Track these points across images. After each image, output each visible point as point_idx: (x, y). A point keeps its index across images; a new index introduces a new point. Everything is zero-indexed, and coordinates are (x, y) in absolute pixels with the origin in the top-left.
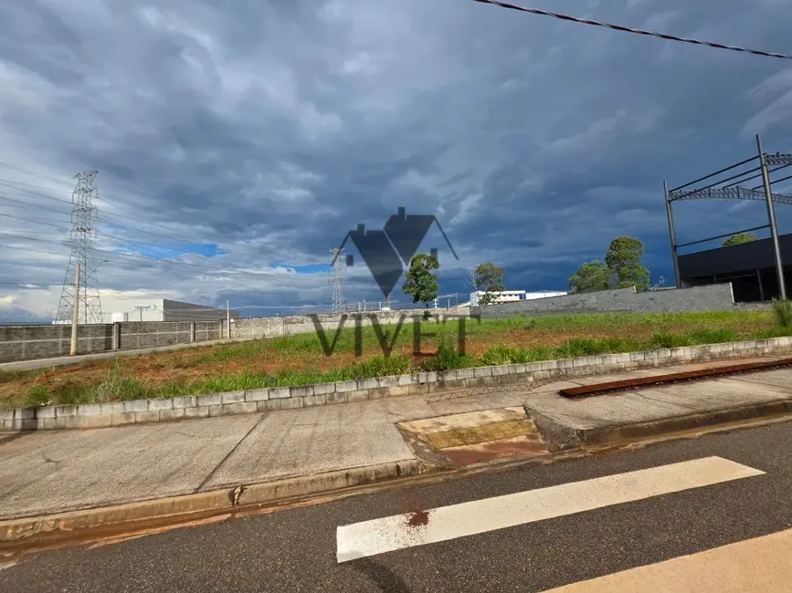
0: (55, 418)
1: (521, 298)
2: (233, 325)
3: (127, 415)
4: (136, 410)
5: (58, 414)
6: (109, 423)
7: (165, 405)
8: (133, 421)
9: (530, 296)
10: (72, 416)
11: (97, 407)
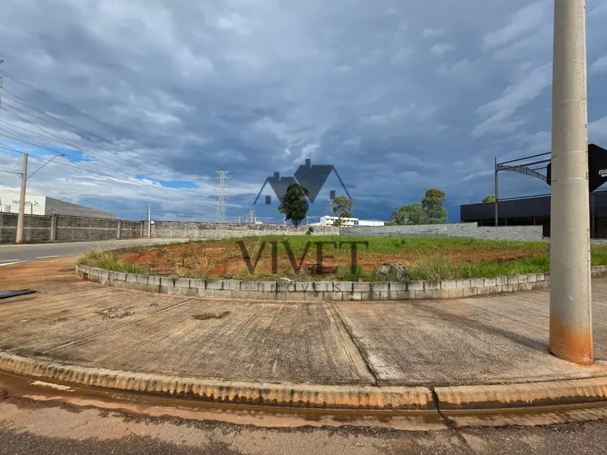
0: (424, 290)
1: (355, 223)
2: (154, 226)
3: (472, 289)
4: (477, 285)
5: (426, 288)
6: (461, 295)
7: (492, 283)
8: (476, 294)
9: (362, 223)
10: (436, 290)
11: (454, 283)
